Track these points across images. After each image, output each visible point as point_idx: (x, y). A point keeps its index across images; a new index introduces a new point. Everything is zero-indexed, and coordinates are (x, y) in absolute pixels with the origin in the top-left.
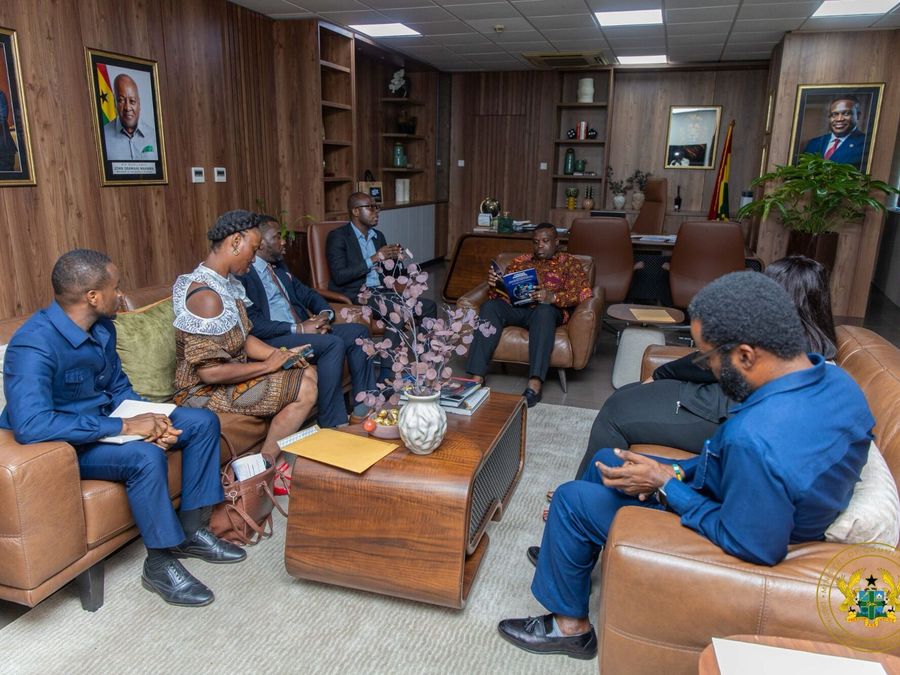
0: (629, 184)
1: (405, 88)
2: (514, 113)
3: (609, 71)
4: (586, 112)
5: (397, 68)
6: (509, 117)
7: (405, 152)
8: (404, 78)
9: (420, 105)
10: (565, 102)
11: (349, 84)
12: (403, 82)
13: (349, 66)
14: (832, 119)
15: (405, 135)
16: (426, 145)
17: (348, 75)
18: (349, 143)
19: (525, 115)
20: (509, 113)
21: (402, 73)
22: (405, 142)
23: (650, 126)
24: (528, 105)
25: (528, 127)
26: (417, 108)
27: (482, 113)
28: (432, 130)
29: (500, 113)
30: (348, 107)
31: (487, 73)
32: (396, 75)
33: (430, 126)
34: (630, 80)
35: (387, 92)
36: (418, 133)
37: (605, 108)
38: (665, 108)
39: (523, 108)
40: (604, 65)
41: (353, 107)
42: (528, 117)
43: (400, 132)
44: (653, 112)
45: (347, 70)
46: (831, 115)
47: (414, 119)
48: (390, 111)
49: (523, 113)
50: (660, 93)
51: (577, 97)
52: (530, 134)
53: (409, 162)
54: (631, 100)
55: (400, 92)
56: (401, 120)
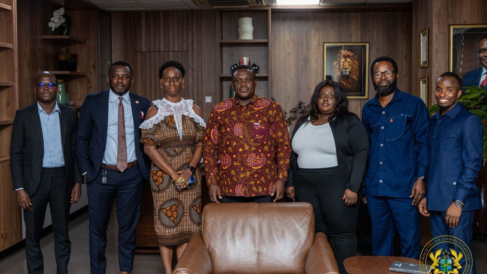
0: (293, 115)
1: (65, 25)
2: (176, 49)
3: (267, 11)
4: (247, 48)
5: (58, 7)
6: (171, 54)
7: (67, 90)
8: (64, 16)
9: (81, 42)
10: (226, 40)
11: (11, 21)
12: (63, 21)
13: (11, 4)
14: (482, 55)
15: (67, 72)
16: (89, 82)
17: (8, 12)
18: (10, 83)
19: (187, 51)
20: (171, 49)
21: (62, 11)
22: (66, 79)
23: (306, 61)
24: (190, 43)
25: (190, 62)
26: (78, 46)
27: (144, 49)
28: (94, 67)
29: (162, 49)
30: (10, 45)
31: (147, 13)
32: (55, 13)
33: (92, 63)
34: (284, 19)
35: (46, 30)
36: (79, 70)
37: (266, 44)
38: (319, 45)
39: (185, 45)
40: (262, 6)
41: (14, 46)
42: (190, 52)
43: (62, 69)
44: (308, 48)
45: (9, 7)
46: (480, 51)
47: (75, 57)
48: (50, 49)
49: (185, 49)
50: (313, 32)
51: (238, 35)
52: (193, 70)
53: (70, 100)
54: (287, 38)
55: (59, 30)
56: (62, 58)
